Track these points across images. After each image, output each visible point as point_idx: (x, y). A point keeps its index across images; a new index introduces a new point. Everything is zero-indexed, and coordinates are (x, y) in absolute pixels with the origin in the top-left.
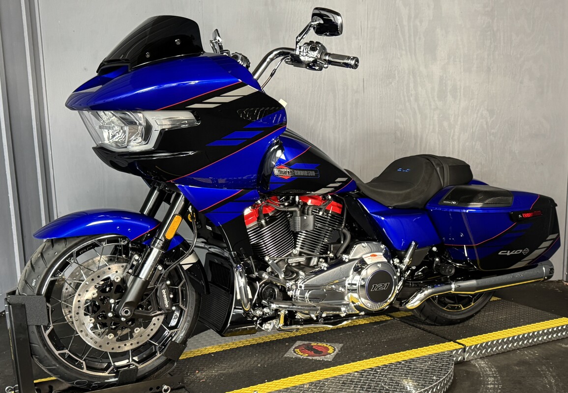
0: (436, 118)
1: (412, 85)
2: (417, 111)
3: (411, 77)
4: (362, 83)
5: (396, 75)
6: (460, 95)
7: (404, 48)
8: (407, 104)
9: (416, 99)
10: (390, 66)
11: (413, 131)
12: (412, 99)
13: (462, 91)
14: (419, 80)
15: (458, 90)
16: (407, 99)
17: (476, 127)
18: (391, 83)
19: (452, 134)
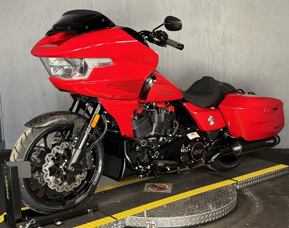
0: (220, 55)
1: (206, 37)
2: (209, 52)
3: (206, 32)
4: (178, 36)
5: (198, 31)
6: (234, 43)
7: (202, 16)
8: (204, 48)
9: (209, 45)
10: (194, 26)
11: (207, 63)
12: (207, 44)
13: (235, 40)
14: (210, 34)
15: (233, 40)
16: (203, 45)
17: (243, 60)
18: (195, 36)
19: (229, 65)
